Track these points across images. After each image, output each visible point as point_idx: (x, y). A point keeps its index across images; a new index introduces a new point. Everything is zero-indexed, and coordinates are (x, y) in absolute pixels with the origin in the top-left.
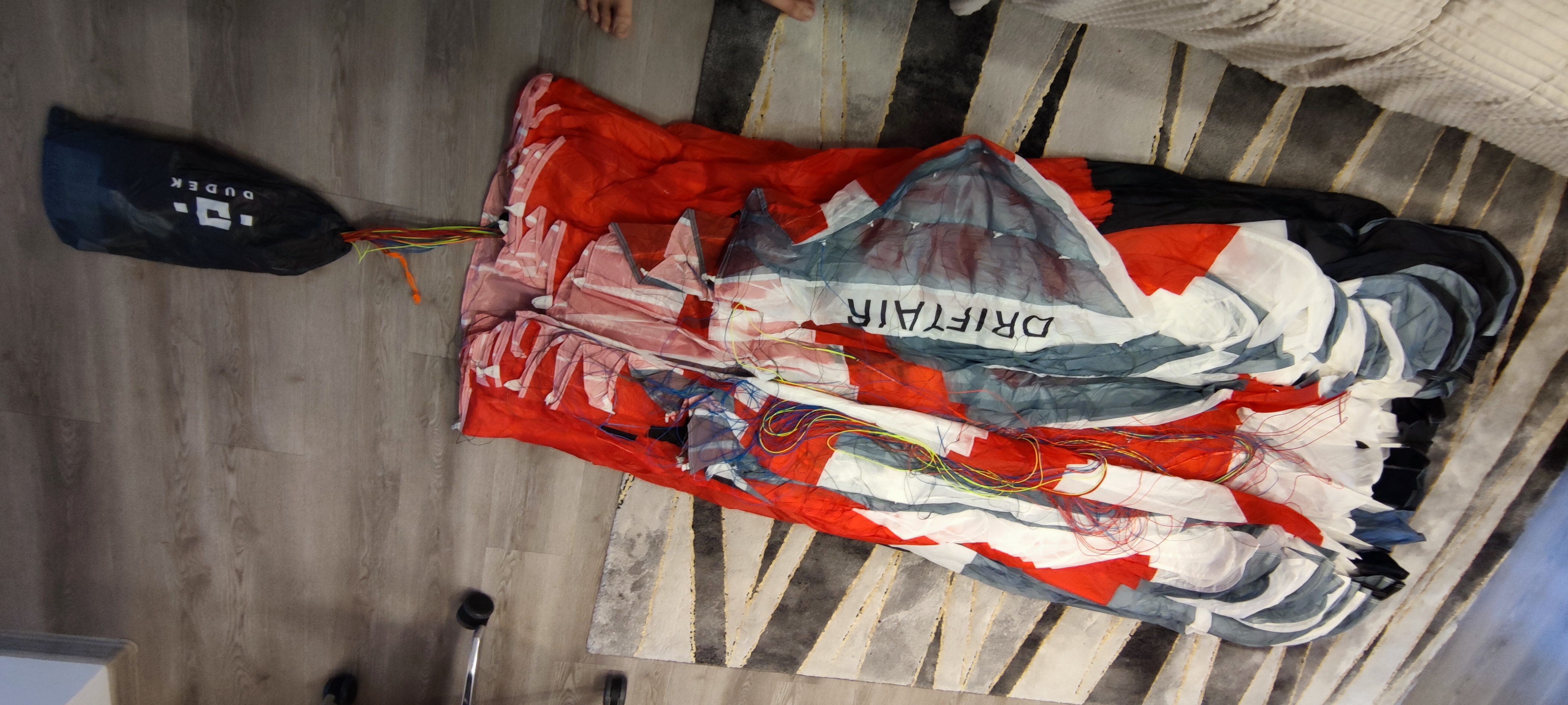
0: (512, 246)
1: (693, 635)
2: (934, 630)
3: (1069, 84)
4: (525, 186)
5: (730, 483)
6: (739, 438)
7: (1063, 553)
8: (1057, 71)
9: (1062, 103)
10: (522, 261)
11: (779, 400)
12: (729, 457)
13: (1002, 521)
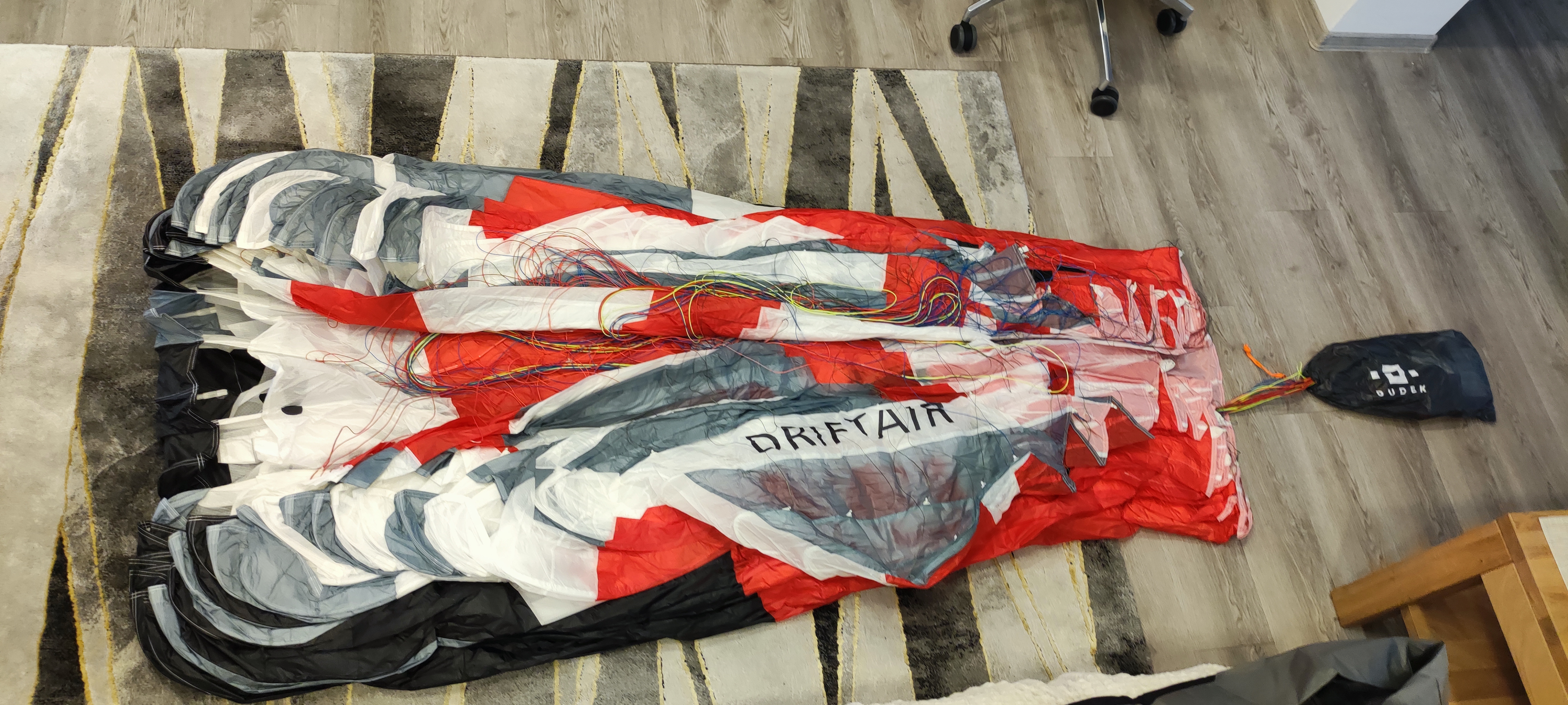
0: (1207, 404)
1: (916, 97)
2: (680, 126)
3: (823, 685)
4: (1218, 451)
5: (961, 244)
6: (972, 285)
7: (598, 226)
8: (840, 692)
9: (820, 666)
10: (1192, 394)
11: (956, 325)
12: (977, 267)
13: (688, 249)
